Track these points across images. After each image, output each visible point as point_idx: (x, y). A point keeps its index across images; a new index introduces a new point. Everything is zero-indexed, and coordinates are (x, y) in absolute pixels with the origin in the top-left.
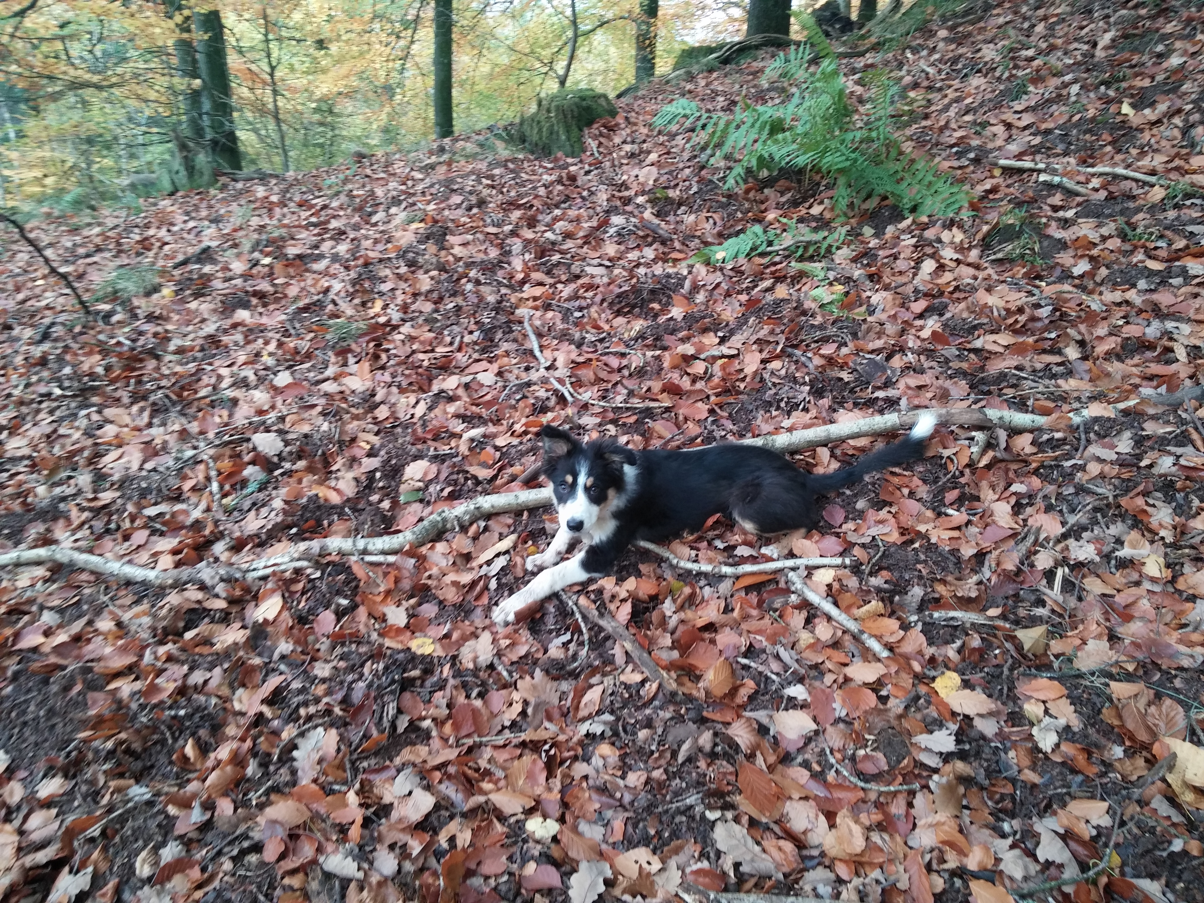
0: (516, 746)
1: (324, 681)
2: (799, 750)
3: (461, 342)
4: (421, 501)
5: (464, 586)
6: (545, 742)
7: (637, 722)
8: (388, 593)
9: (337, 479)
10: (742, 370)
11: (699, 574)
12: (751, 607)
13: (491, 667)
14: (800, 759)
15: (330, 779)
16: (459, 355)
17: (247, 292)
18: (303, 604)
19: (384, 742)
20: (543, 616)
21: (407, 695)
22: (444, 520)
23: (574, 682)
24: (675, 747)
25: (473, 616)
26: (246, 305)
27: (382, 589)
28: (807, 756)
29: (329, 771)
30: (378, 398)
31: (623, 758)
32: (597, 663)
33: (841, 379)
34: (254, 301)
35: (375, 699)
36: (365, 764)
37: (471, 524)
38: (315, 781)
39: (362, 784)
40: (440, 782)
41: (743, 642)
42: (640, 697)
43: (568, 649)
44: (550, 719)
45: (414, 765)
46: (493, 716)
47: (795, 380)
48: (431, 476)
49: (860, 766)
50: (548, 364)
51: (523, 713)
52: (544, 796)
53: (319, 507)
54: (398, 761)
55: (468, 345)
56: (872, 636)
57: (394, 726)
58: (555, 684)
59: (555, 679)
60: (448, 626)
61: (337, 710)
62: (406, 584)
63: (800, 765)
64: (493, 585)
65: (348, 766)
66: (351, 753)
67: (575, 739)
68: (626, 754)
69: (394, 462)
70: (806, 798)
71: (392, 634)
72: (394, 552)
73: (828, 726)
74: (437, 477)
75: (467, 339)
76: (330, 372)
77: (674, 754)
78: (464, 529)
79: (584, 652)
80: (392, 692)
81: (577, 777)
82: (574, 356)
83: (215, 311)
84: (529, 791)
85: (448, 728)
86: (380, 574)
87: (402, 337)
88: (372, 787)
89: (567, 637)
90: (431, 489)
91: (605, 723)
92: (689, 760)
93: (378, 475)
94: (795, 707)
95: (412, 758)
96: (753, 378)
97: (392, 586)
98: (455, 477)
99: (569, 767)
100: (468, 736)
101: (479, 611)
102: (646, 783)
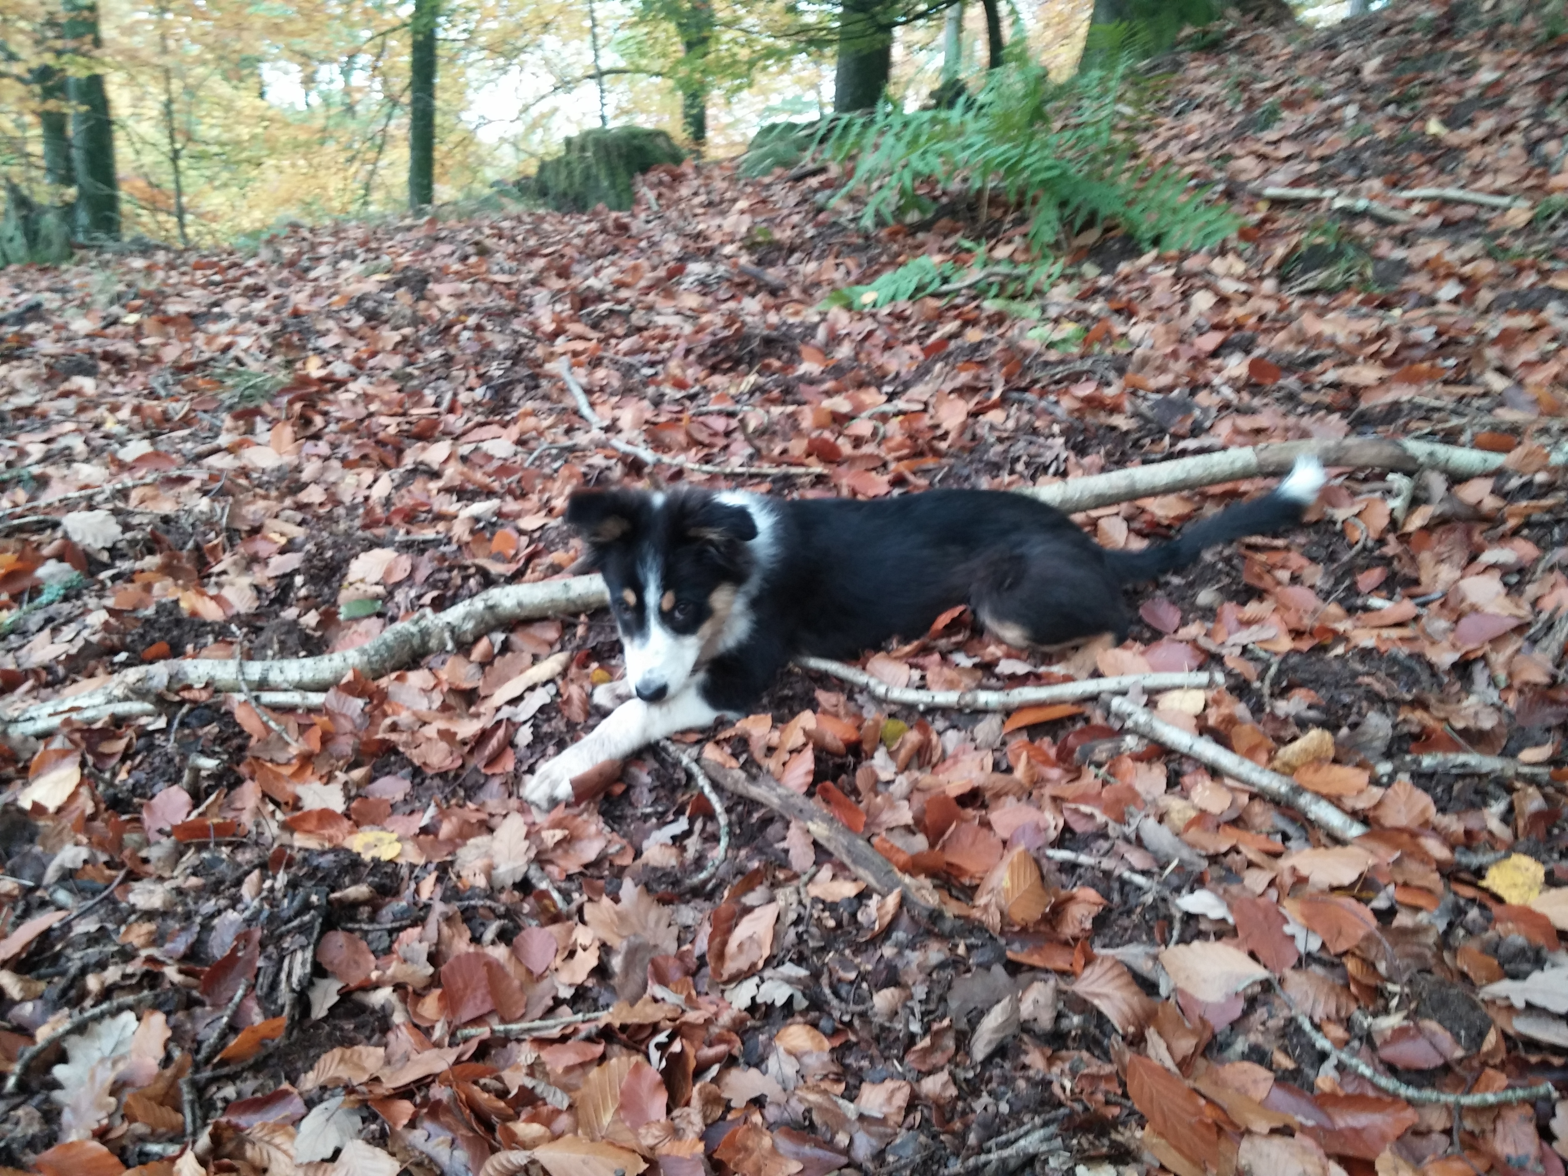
0: (589, 1039)
1: (149, 915)
2: (1234, 1025)
3: (454, 401)
4: (380, 615)
5: (464, 743)
6: (655, 1028)
7: (862, 976)
8: (306, 759)
9: (219, 585)
10: (937, 426)
11: (932, 710)
12: (1047, 762)
13: (524, 886)
14: (1240, 1045)
15: (140, 1128)
16: (451, 418)
17: (92, 354)
18: (123, 776)
19: (280, 1040)
20: (630, 787)
21: (338, 939)
22: (425, 634)
23: (707, 905)
24: (963, 1024)
25: (482, 796)
26: (89, 371)
27: (295, 749)
28: (1255, 1038)
29: (138, 1112)
30: (305, 476)
31: (839, 1053)
32: (755, 864)
33: (1113, 428)
34: (104, 366)
35: (263, 945)
36: (229, 1091)
37: (477, 639)
38: (101, 1135)
39: (216, 1138)
40: (412, 1125)
41: (1052, 821)
42: (858, 926)
43: (683, 849)
44: (662, 980)
45: (349, 1090)
46: (534, 978)
47: (1035, 431)
48: (400, 575)
49: (1388, 1053)
50: (606, 423)
51: (601, 971)
52: (666, 1148)
53: (179, 622)
54: (310, 1081)
55: (465, 406)
56: (1320, 796)
57: (303, 1001)
58: (667, 910)
59: (664, 901)
60: (432, 811)
61: (172, 973)
62: (345, 745)
63: (1245, 1057)
64: (524, 736)
65: (187, 1096)
66: (197, 1067)
67: (725, 1019)
68: (847, 1046)
69: (329, 554)
70: (1285, 1131)
71: (311, 825)
72: (322, 688)
73: (1288, 972)
74: (410, 577)
75: (464, 397)
76: (224, 440)
77: (963, 1039)
78: (464, 647)
79: (719, 852)
80: (303, 929)
81: (739, 1102)
82: (649, 415)
83: (34, 378)
84: (626, 1137)
85: (430, 1006)
86: (293, 726)
87: (352, 396)
88: (241, 1143)
89: (682, 824)
90: (400, 596)
91: (789, 981)
92: (1001, 1051)
93: (299, 580)
94: (1201, 935)
95: (344, 1073)
96: (962, 433)
97: (316, 746)
98: (445, 575)
99: (715, 1080)
100: (477, 1021)
101: (495, 785)
102: (911, 1106)
